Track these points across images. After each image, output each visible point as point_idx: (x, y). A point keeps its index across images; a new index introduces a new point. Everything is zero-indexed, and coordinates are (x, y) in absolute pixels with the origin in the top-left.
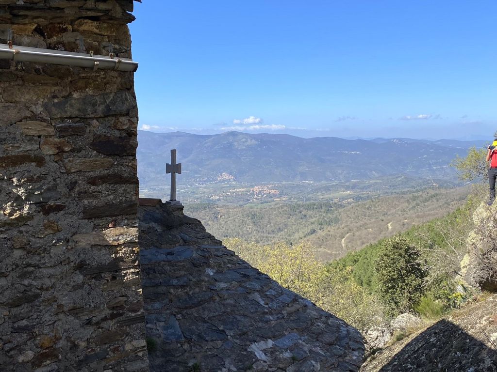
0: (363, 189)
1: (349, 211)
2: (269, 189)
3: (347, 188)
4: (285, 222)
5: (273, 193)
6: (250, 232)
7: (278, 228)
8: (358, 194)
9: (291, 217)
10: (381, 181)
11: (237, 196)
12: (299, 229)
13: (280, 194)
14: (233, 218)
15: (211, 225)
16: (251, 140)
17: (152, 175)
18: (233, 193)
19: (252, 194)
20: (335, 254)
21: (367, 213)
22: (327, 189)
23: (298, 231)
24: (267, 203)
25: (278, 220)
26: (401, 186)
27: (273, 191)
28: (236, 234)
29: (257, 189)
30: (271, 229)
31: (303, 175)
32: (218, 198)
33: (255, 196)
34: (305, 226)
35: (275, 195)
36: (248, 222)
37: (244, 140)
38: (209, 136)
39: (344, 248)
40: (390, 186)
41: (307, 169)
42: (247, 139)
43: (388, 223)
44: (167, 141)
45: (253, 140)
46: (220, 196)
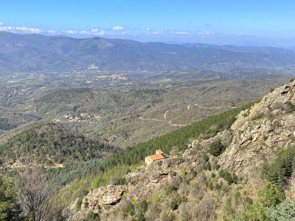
0: (177, 77)
1: (168, 95)
2: (121, 77)
3: (168, 77)
4: (133, 100)
5: (124, 80)
6: (113, 106)
7: (129, 104)
8: (174, 81)
9: (136, 97)
10: (188, 73)
11: (102, 81)
12: (141, 105)
13: (128, 80)
14: (102, 98)
15: (90, 101)
16: (109, 43)
17: (45, 65)
18: (100, 79)
19: (111, 80)
20: (161, 122)
21: (178, 97)
22: (156, 77)
23: (140, 106)
24: (121, 86)
25: (129, 99)
26: (199, 77)
27: (124, 78)
28: (105, 107)
29: (114, 76)
30: (125, 105)
31: (142, 67)
32: (90, 82)
33: (113, 81)
34: (144, 103)
35: (125, 81)
36: (112, 100)
37: (104, 43)
38: (82, 40)
39: (165, 119)
40: (193, 76)
41: (144, 64)
42: (106, 42)
43: (187, 105)
44: (53, 41)
45: (110, 43)
46: (91, 81)
